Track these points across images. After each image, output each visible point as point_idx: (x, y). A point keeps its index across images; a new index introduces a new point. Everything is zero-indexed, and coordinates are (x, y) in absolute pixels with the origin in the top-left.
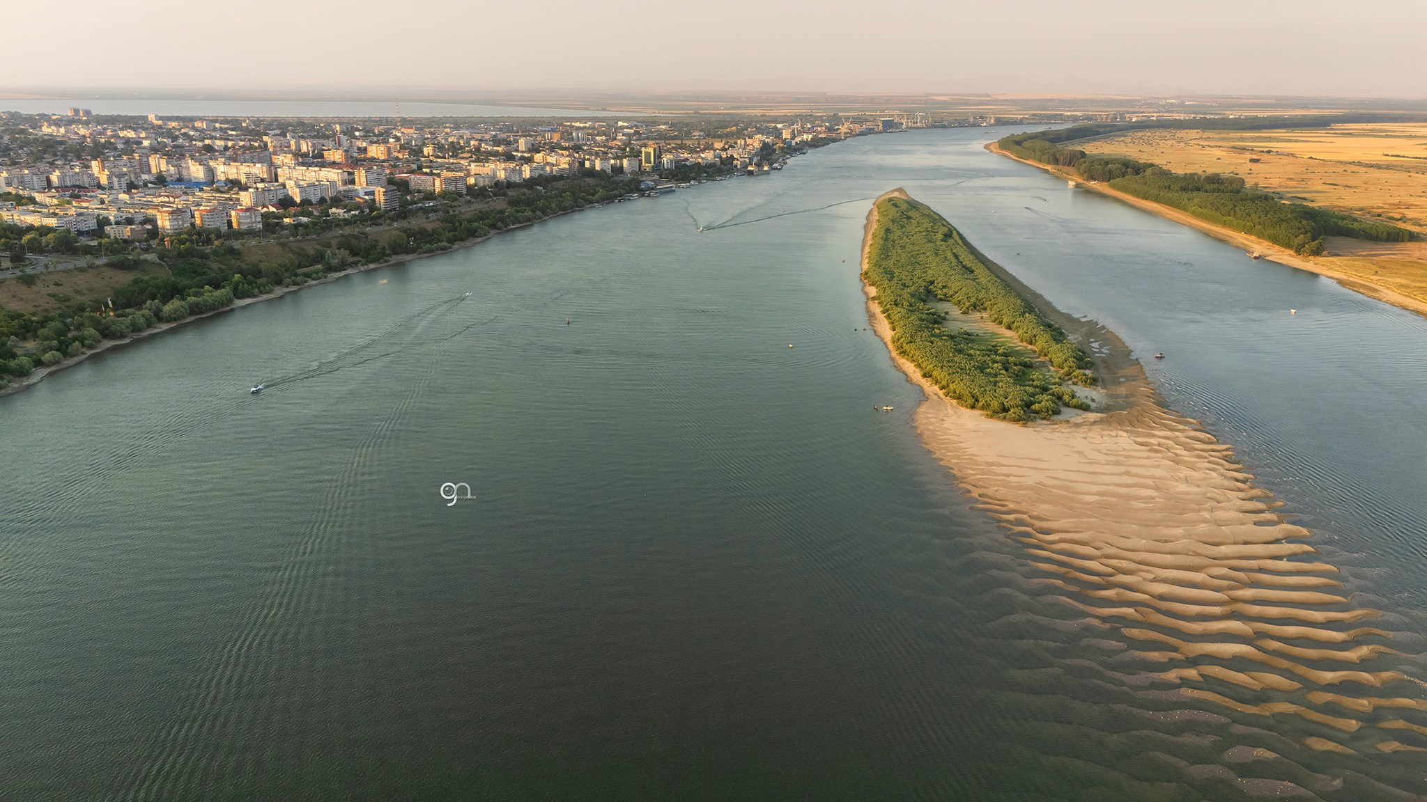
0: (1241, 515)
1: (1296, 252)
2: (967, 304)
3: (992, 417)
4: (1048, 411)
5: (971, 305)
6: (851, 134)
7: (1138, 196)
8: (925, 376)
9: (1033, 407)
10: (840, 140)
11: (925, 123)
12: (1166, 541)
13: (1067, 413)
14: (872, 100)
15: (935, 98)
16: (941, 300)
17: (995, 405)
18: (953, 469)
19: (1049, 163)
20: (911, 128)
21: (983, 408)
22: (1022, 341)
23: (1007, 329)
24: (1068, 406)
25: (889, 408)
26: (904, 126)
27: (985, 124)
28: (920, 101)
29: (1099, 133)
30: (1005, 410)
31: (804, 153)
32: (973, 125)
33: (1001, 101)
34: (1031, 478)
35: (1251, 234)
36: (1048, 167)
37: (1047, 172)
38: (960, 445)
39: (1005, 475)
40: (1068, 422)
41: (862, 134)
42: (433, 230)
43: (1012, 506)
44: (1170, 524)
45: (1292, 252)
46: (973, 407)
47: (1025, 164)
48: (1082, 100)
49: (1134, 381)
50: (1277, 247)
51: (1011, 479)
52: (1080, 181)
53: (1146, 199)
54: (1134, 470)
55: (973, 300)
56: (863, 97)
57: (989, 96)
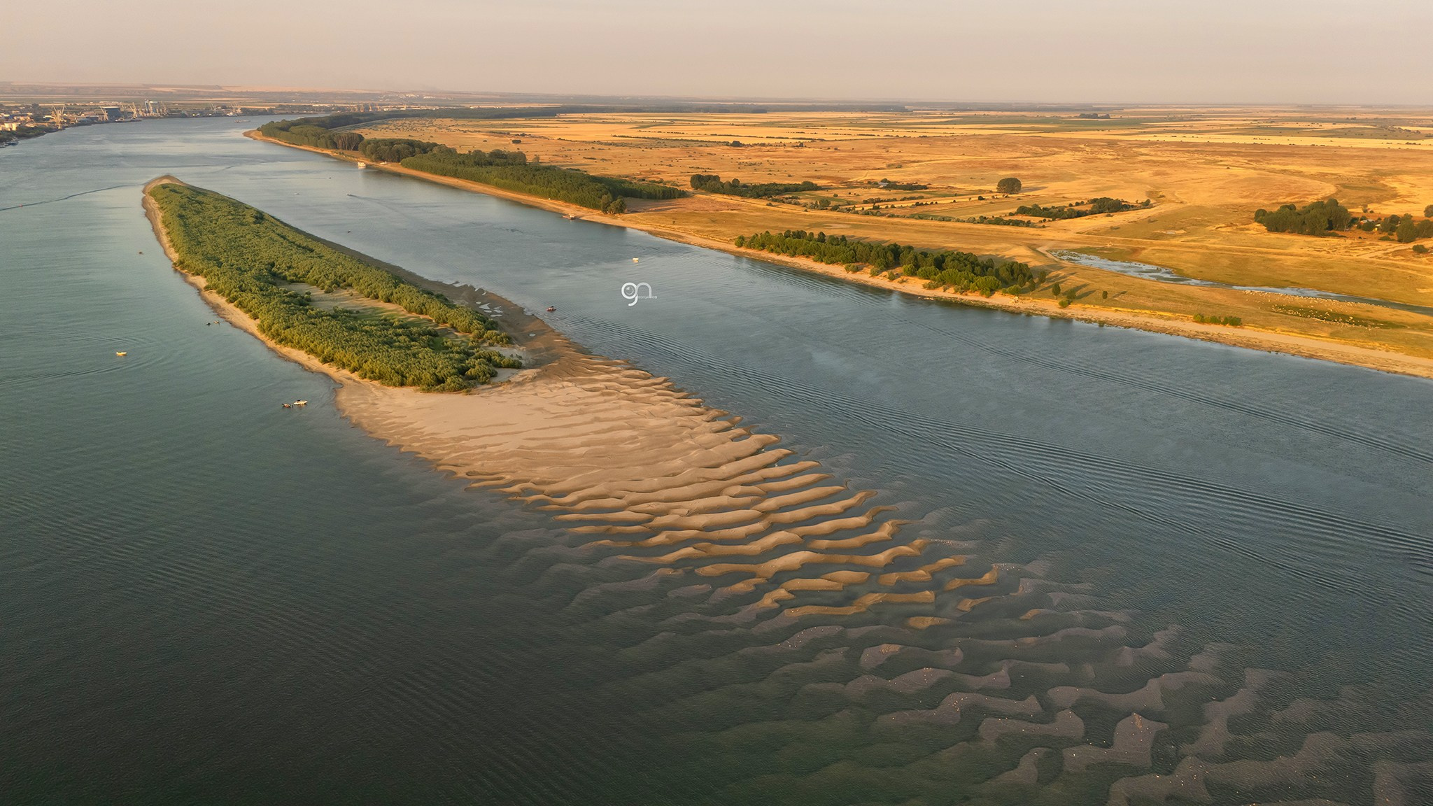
0: (717, 435)
1: (603, 211)
2: (328, 282)
3: (428, 391)
4: (485, 375)
5: (333, 283)
6: (68, 124)
7: (435, 173)
8: (325, 361)
9: (468, 373)
10: (57, 130)
11: (160, 112)
12: (674, 475)
13: (504, 374)
14: (77, 90)
15: (156, 89)
16: (292, 281)
17: (427, 376)
18: (420, 453)
19: (327, 147)
20: (144, 117)
21: (414, 384)
22: (410, 311)
23: (386, 302)
24: (501, 367)
25: (302, 403)
26: (135, 115)
27: (231, 114)
28: (140, 92)
29: (360, 121)
30: (440, 381)
31: (13, 144)
32: (218, 115)
33: (235, 93)
34: (510, 445)
35: (558, 199)
36: (328, 152)
37: (328, 156)
38: (411, 426)
39: (480, 447)
40: (509, 382)
41: (82, 123)
43: (508, 477)
44: (667, 457)
45: (600, 212)
46: (402, 384)
47: (301, 149)
48: (324, 93)
49: (543, 334)
50: (585, 209)
51: (489, 449)
52: (369, 163)
53: (445, 175)
54: (602, 415)
55: (332, 277)
56: (64, 87)
57: (220, 88)
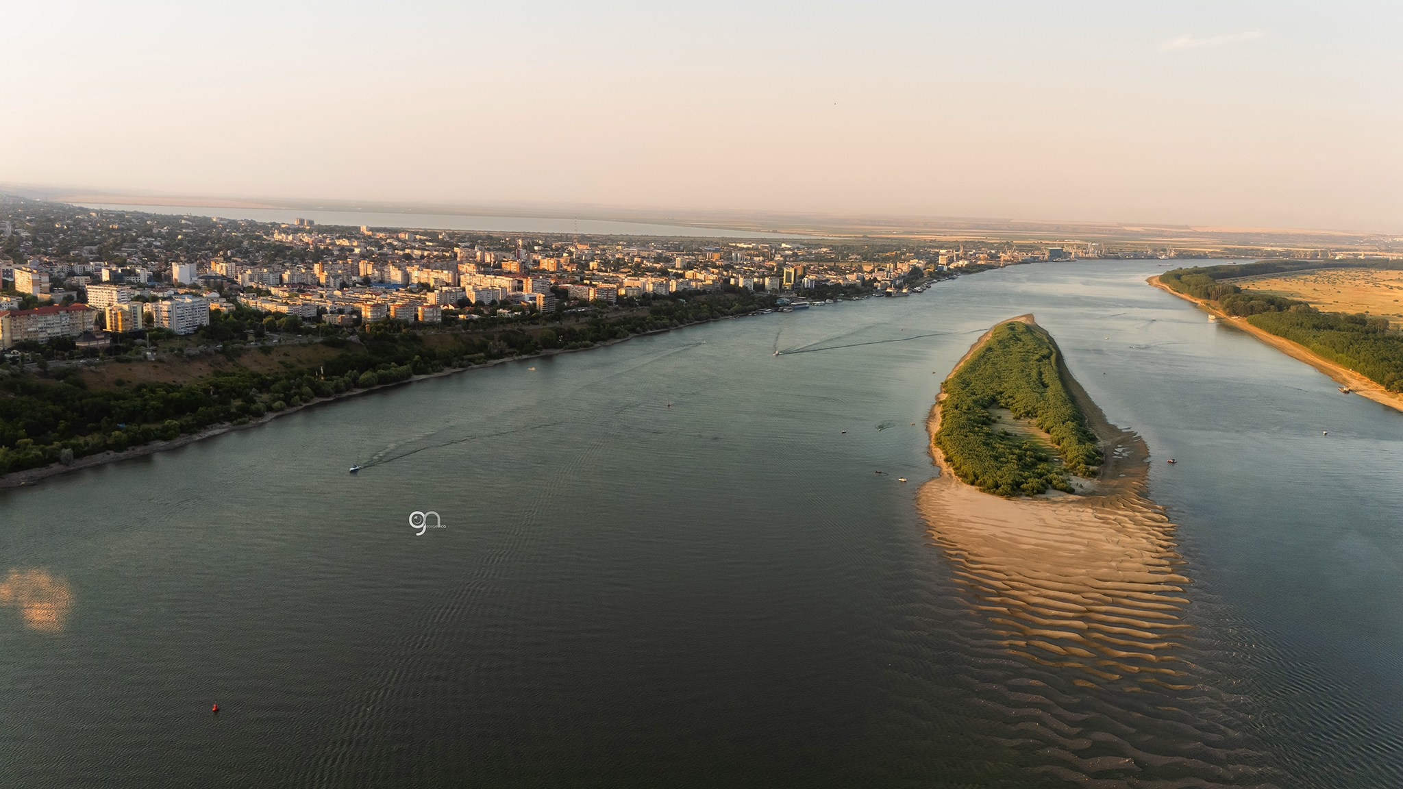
0: (1143, 566)
1: (1387, 388)
3: (983, 491)
4: (1033, 491)
5: (1025, 413)
6: (1015, 262)
7: (1270, 332)
8: (946, 460)
9: (1022, 484)
10: (998, 267)
11: (1098, 253)
12: (1066, 576)
13: (1053, 495)
14: (1058, 228)
15: (1127, 228)
16: (1002, 407)
17: (991, 483)
18: (929, 521)
19: (1200, 297)
20: (1082, 258)
21: (980, 485)
22: (1052, 443)
23: (1046, 432)
24: (1056, 489)
25: (903, 480)
26: (1073, 256)
27: (1163, 257)
28: (1110, 231)
29: (1282, 270)
30: (996, 488)
31: (953, 279)
32: (1151, 258)
33: (1200, 233)
34: (987, 531)
35: (1357, 371)
36: (1199, 302)
37: (1195, 306)
38: (946, 507)
39: (967, 528)
40: (1047, 499)
41: (1025, 262)
42: (580, 330)
43: (959, 546)
44: (1080, 566)
45: (1383, 388)
46: (972, 484)
47: (1179, 297)
48: (1294, 235)
49: (1132, 477)
50: (1375, 384)
51: (972, 531)
52: (1223, 315)
53: (1277, 335)
54: (1077, 533)
55: (1029, 408)
57: (1188, 227)
